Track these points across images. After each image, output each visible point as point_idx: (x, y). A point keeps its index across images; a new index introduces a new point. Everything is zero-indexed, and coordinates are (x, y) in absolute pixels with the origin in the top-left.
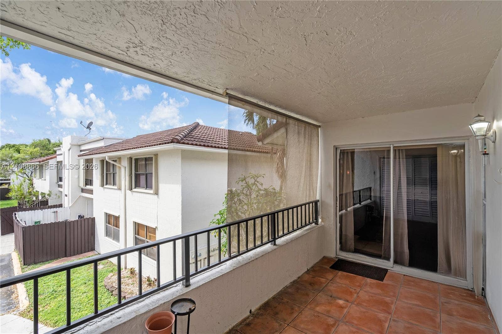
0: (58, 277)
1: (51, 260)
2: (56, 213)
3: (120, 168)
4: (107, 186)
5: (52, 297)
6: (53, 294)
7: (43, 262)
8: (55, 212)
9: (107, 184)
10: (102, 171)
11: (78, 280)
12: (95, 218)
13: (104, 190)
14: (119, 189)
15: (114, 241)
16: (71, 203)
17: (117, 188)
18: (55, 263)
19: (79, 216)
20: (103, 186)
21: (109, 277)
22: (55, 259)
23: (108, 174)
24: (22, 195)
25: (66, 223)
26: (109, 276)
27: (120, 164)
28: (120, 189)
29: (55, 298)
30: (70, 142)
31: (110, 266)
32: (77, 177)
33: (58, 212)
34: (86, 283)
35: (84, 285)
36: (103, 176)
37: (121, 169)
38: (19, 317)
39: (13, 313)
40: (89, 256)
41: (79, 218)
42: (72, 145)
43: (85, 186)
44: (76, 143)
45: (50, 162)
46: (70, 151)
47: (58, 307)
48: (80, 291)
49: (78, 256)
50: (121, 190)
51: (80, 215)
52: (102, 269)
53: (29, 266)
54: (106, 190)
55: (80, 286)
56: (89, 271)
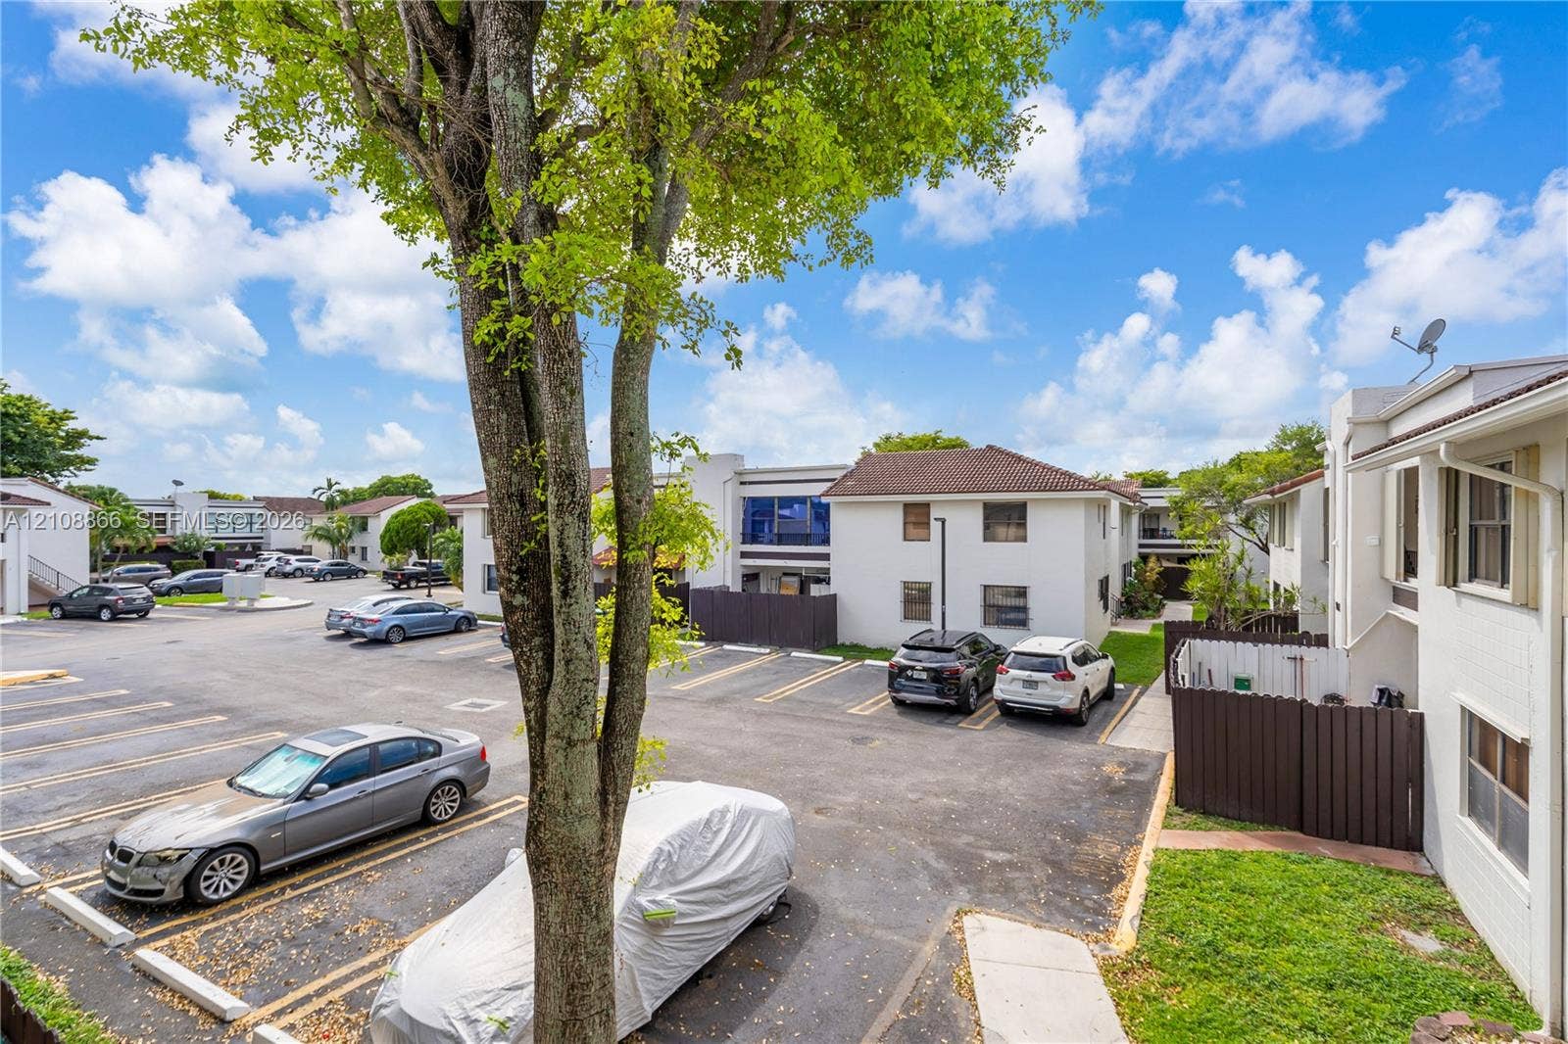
0: (1246, 896)
1: (1251, 822)
2: (1298, 661)
3: (1530, 498)
4: (1477, 587)
5: (1201, 965)
6: (1204, 956)
7: (1227, 817)
8: (1295, 659)
9: (1473, 576)
10: (1452, 516)
11: (1304, 952)
12: (1426, 718)
13: (1459, 603)
14: (1525, 606)
15: (1500, 856)
16: (1353, 638)
17: (1510, 601)
18: (1260, 838)
19: (1382, 691)
20: (1455, 585)
21: (1442, 1028)
22: (1263, 824)
23: (1482, 534)
24: (1216, 591)
25: (1302, 708)
26: (1450, 1019)
27: (1534, 477)
28: (1529, 604)
29: (1206, 975)
30: (1350, 415)
31: (1472, 966)
32: (1376, 542)
33: (1305, 659)
34: (1330, 987)
35: (1320, 993)
36: (1456, 537)
37: (1537, 502)
38: (1097, 971)
39: (1092, 946)
40: (1390, 866)
41: (1380, 698)
42: (1356, 424)
43: (1406, 580)
44: (1371, 417)
45: (1302, 494)
46: (1351, 446)
47: (1200, 1024)
48: (1295, 1008)
49: (1345, 846)
50: (1537, 610)
51: (1386, 689)
52: (1430, 959)
53: (1186, 814)
54: (1466, 602)
55: (1303, 983)
56: (1368, 938)
